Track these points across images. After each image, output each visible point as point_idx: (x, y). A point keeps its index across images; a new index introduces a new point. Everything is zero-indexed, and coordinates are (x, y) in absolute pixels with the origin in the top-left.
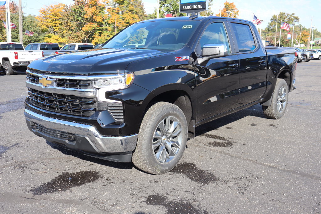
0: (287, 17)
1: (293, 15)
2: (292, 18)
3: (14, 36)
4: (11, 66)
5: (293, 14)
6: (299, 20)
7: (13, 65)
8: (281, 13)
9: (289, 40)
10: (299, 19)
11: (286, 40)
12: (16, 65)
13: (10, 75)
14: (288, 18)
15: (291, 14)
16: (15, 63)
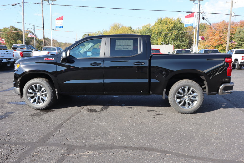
3: (239, 44)
4: (239, 64)
7: (240, 64)
12: (242, 64)
13: (238, 69)
16: (241, 62)
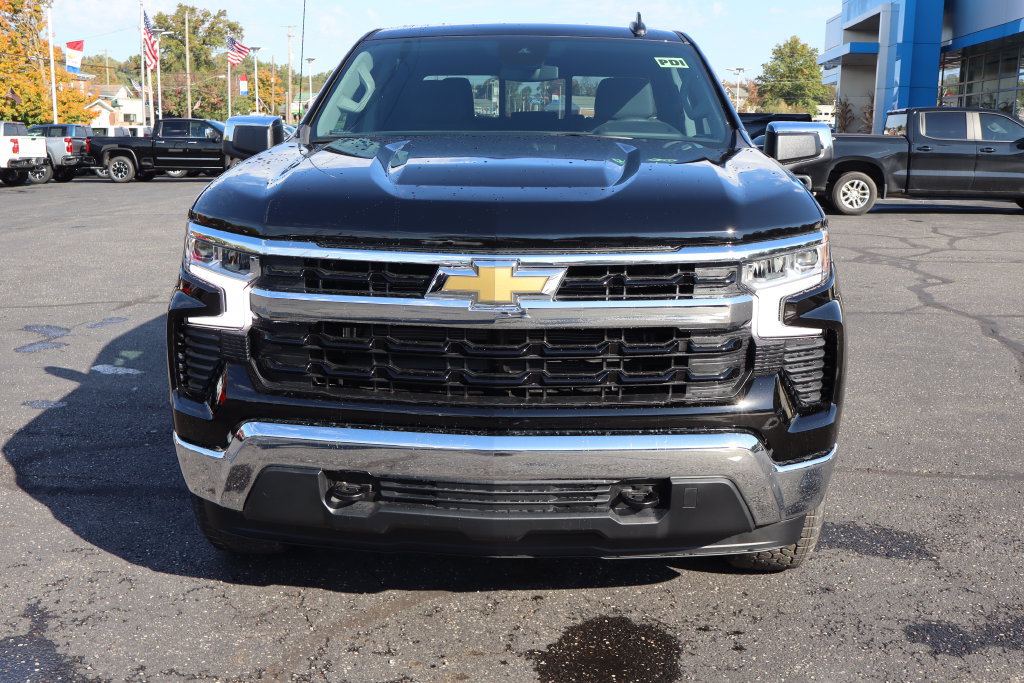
0: (203, 21)
1: (222, 18)
2: (221, 25)
5: (222, 13)
6: (243, 33)
8: (180, 6)
9: (222, 101)
10: (241, 30)
11: (213, 100)
12: (14, 165)
14: (207, 25)
15: (214, 12)
16: (12, 161)
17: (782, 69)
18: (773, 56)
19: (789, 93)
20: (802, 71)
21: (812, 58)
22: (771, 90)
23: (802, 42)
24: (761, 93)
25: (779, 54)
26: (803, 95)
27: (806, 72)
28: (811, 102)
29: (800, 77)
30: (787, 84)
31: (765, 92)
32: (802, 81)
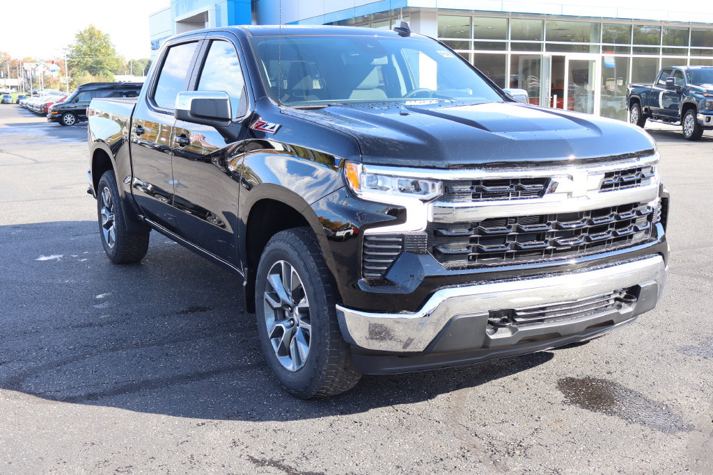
17: (85, 48)
18: (77, 39)
19: (91, 67)
20: (100, 50)
21: (106, 40)
22: (77, 65)
23: (97, 28)
24: (70, 67)
25: (81, 37)
26: (102, 68)
27: (103, 51)
28: (109, 73)
29: (98, 54)
30: (90, 61)
31: (73, 66)
32: (101, 58)
